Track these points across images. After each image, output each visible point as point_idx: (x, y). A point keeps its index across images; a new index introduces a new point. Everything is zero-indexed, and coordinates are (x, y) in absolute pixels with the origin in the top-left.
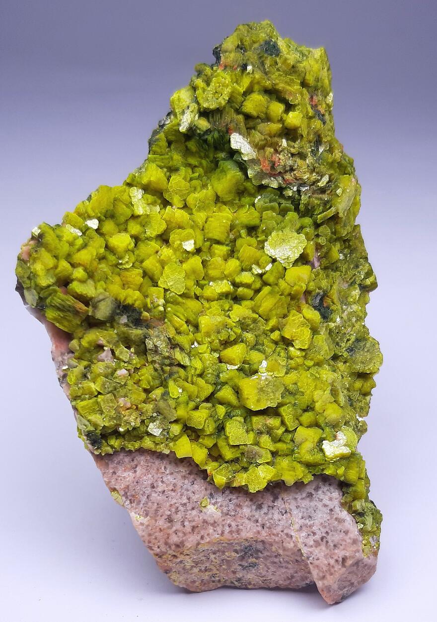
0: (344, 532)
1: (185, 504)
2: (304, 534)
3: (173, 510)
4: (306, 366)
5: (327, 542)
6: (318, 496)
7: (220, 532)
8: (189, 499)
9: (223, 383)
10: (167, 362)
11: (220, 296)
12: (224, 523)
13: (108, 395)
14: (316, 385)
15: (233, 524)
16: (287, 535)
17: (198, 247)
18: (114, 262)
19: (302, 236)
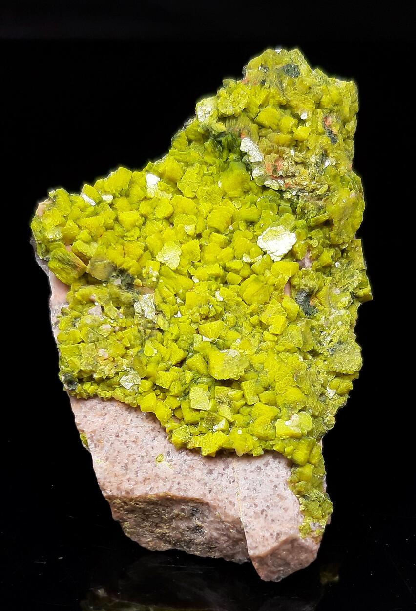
0: (284, 509)
1: (142, 457)
2: (246, 504)
3: (131, 459)
4: (277, 350)
5: (266, 515)
6: (266, 471)
7: (169, 487)
8: (147, 452)
9: (195, 351)
10: (150, 325)
11: (210, 277)
12: (174, 480)
13: (90, 344)
14: (280, 367)
15: (183, 483)
16: (231, 502)
17: (198, 232)
18: (120, 233)
19: (294, 235)
